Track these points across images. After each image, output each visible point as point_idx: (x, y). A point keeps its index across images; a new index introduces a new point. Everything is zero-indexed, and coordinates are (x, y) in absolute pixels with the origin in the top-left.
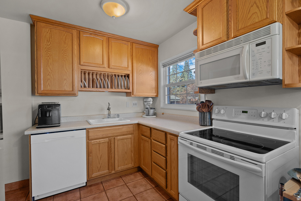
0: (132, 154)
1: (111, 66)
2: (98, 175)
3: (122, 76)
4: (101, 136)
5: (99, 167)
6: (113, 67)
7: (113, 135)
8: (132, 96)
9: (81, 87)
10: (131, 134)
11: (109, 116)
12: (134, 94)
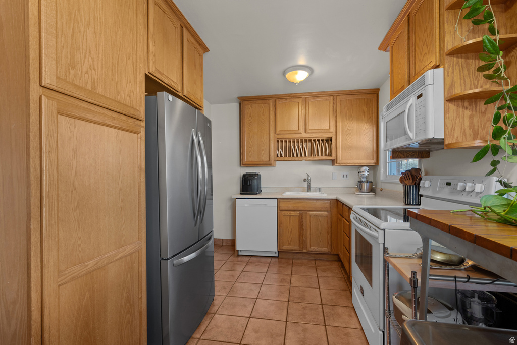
0: (329, 236)
1: (308, 131)
2: (288, 249)
3: (323, 140)
4: (291, 209)
5: (290, 241)
6: (310, 131)
7: (304, 209)
8: (335, 164)
9: (277, 156)
10: (327, 211)
11: (309, 189)
12: (338, 162)
